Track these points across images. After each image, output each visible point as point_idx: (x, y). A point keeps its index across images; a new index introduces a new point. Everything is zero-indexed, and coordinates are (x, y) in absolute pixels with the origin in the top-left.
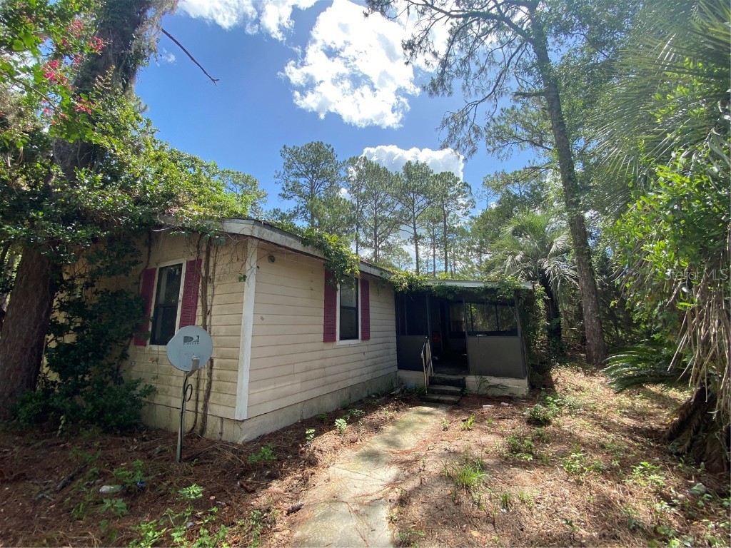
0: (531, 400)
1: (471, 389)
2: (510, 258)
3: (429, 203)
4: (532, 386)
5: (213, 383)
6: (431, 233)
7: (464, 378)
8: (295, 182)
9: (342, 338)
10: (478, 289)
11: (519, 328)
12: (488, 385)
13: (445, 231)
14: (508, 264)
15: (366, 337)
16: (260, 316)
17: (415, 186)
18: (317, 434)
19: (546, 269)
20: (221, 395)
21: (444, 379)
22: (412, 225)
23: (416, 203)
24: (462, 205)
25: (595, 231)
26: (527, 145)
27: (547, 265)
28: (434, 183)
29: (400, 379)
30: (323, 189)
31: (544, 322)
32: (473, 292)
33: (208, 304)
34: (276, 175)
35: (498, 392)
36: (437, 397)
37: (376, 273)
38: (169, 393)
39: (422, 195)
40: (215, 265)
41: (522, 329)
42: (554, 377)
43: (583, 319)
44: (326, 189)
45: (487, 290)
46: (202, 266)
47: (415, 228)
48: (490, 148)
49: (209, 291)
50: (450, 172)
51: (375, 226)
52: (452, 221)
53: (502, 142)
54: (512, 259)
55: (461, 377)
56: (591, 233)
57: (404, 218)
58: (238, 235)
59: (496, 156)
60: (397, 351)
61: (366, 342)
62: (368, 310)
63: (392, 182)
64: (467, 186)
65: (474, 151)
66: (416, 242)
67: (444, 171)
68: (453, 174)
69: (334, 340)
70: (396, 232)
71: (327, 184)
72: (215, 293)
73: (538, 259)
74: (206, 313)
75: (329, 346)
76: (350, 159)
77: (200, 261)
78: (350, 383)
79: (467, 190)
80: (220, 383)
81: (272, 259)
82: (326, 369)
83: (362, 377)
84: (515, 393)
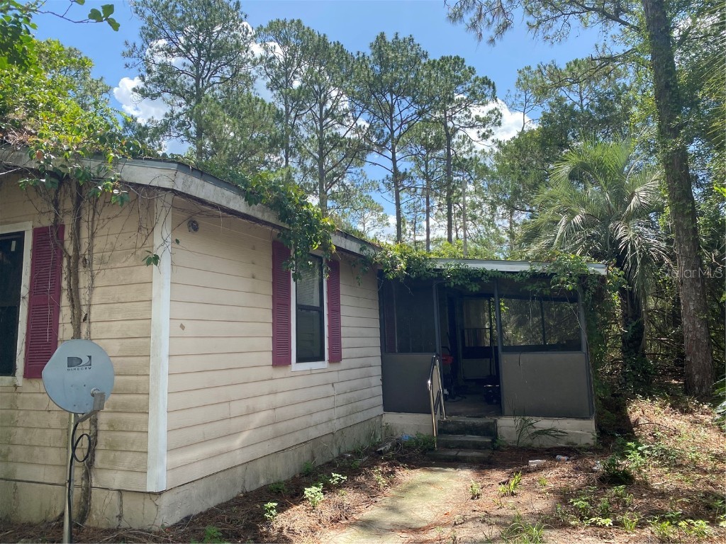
0: (601, 451)
1: (506, 438)
2: (564, 220)
3: (420, 114)
4: (600, 429)
5: (101, 437)
6: (423, 169)
7: (495, 421)
8: (163, 66)
9: (299, 360)
10: (521, 273)
11: (584, 337)
12: (534, 430)
13: (448, 165)
14: (561, 230)
15: (336, 358)
16: (179, 323)
17: (395, 80)
18: (281, 509)
19: (620, 240)
20: (118, 453)
21: (464, 423)
22: (389, 154)
23: (397, 111)
24: (477, 118)
25: (701, 175)
26: (593, 17)
27: (624, 233)
28: (429, 76)
29: (387, 428)
30: (218, 80)
31: (616, 329)
32: (513, 279)
33: (83, 302)
34: (127, 50)
35: (548, 442)
36: (453, 453)
37: (353, 247)
38: (10, 458)
39: (408, 98)
40: (92, 236)
41: (589, 339)
42: (633, 417)
43: (680, 323)
44: (224, 80)
45: (535, 276)
46: (66, 236)
47: (394, 160)
48: (532, 20)
49: (84, 280)
50: (458, 58)
51: (320, 153)
52: (459, 147)
53: (552, 11)
54: (568, 222)
55: (488, 420)
56: (697, 177)
57: (375, 140)
58: (148, 187)
59: (541, 36)
60: (383, 380)
61: (335, 367)
62: (338, 311)
63: (352, 71)
64: (489, 83)
65: (506, 26)
66: (397, 186)
67: (447, 55)
68: (463, 61)
69: (288, 362)
70: (358, 165)
71: (227, 71)
72: (96, 284)
73: (609, 222)
74: (80, 319)
75: (280, 372)
76: (271, 24)
77: (60, 229)
78: (314, 433)
79: (489, 91)
80: (113, 434)
81: (194, 227)
82: (277, 410)
83: (330, 424)
84: (575, 442)
